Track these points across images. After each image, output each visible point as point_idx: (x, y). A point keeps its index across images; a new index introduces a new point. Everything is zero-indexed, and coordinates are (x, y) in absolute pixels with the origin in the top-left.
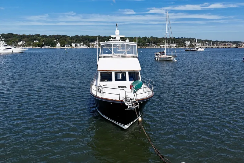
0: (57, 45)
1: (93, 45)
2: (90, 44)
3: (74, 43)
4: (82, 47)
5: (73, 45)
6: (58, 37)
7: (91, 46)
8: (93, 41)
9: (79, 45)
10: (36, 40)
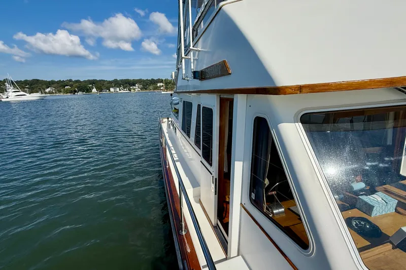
0: (93, 91)
1: (134, 89)
2: (131, 88)
3: (112, 87)
4: (122, 91)
5: (112, 90)
6: (94, 82)
7: (132, 90)
8: (134, 85)
9: (118, 89)
10: (67, 86)
